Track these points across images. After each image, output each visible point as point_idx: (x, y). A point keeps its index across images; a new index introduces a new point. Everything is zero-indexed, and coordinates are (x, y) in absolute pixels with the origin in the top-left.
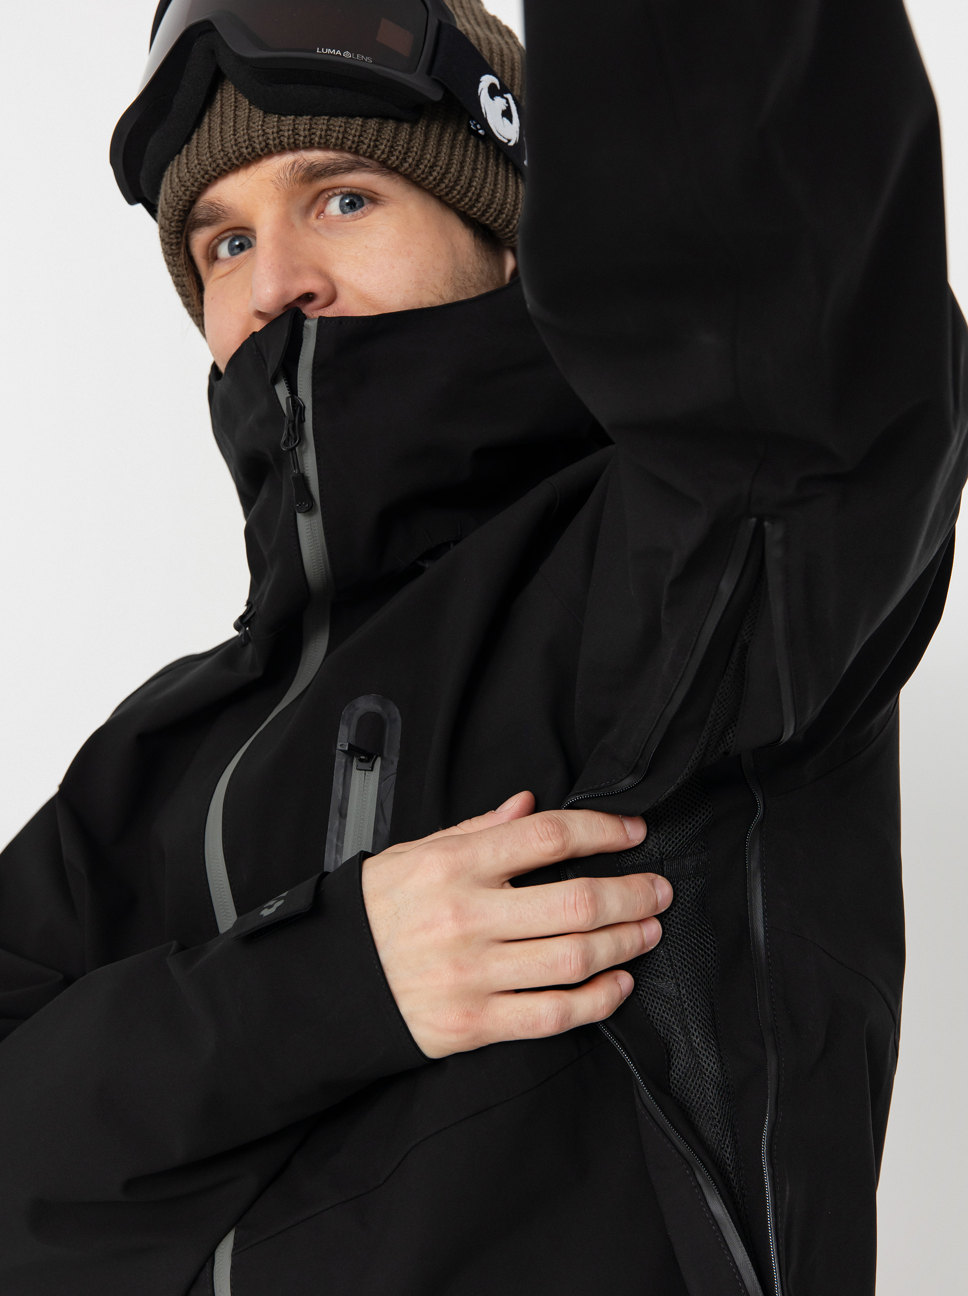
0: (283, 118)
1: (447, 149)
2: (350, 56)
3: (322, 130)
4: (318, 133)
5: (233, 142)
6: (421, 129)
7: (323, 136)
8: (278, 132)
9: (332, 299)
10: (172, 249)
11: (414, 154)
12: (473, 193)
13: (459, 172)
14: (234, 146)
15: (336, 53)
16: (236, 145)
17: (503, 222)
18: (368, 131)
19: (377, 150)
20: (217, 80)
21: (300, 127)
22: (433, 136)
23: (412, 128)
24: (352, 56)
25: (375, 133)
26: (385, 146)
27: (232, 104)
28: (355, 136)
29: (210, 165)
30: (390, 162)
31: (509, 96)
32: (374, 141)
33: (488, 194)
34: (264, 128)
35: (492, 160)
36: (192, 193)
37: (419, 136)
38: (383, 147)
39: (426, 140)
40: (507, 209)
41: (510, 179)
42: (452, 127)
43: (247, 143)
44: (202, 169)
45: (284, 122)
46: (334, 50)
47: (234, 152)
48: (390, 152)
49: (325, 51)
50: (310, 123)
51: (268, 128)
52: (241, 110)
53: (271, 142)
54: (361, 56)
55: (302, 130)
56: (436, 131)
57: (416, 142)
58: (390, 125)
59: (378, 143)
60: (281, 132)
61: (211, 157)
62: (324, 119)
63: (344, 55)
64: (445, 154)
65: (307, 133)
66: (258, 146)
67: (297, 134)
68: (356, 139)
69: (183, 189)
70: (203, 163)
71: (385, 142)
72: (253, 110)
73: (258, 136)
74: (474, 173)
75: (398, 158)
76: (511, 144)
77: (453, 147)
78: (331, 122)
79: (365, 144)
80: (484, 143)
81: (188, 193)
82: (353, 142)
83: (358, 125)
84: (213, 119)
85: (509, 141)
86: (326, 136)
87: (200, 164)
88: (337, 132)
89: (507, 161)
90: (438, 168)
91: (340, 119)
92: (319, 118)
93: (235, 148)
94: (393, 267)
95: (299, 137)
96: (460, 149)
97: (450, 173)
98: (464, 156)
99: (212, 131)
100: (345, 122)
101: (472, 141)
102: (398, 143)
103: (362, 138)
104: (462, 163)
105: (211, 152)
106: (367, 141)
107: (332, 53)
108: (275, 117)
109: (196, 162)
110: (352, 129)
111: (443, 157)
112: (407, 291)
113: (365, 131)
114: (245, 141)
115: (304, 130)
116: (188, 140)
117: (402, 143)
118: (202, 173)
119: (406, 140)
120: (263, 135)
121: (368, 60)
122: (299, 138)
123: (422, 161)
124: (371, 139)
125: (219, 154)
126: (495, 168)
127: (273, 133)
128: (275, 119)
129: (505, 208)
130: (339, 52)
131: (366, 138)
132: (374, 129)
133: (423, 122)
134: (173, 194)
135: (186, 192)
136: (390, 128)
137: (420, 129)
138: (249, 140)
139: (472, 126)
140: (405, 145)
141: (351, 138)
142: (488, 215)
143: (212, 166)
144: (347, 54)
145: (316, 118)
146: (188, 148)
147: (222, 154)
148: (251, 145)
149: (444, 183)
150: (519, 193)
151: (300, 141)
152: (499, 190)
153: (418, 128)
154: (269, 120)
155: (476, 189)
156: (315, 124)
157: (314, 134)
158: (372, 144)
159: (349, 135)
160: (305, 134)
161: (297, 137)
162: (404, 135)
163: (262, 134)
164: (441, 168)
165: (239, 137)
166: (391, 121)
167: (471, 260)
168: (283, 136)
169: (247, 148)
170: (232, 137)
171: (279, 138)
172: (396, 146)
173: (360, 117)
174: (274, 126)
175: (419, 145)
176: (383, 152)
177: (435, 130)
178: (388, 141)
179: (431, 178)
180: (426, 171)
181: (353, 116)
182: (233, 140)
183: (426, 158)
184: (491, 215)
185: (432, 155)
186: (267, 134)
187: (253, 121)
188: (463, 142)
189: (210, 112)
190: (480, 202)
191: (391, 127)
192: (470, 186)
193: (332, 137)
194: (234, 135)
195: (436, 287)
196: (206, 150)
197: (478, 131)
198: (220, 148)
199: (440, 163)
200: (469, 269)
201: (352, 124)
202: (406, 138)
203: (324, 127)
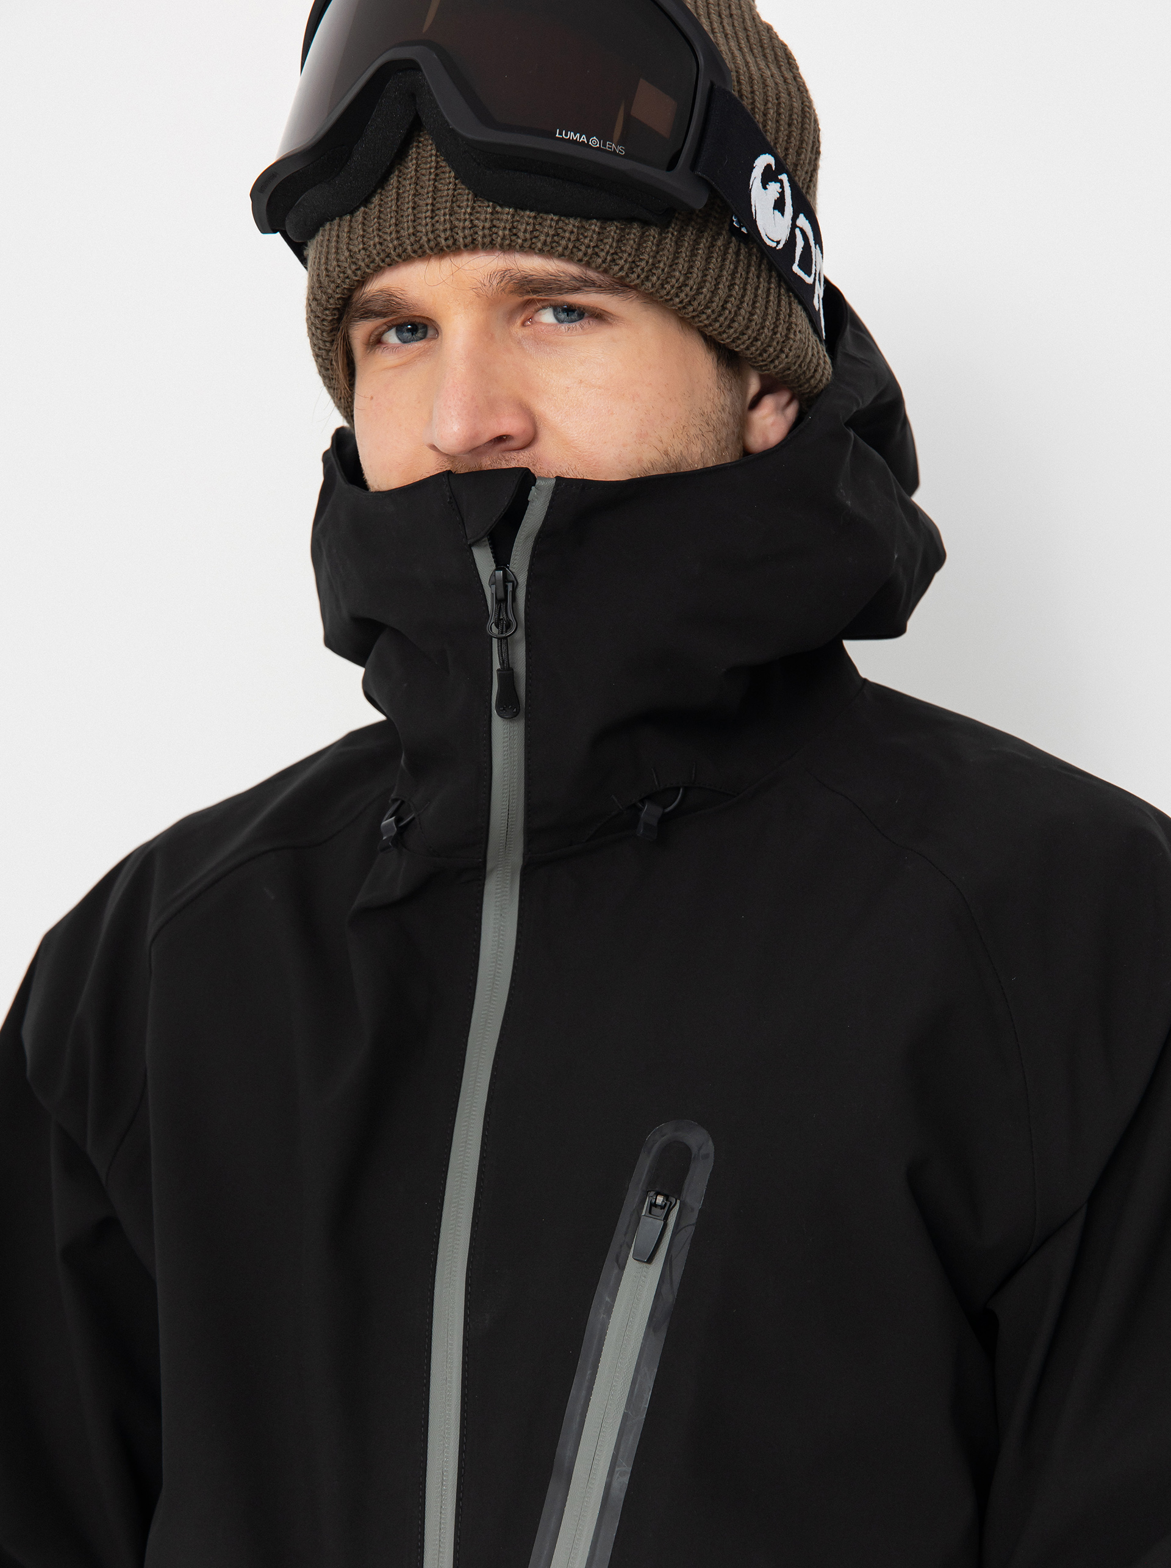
0: (498, 209)
1: (701, 262)
2: (598, 145)
3: (547, 235)
4: (542, 238)
5: (429, 228)
6: (672, 234)
7: (548, 243)
8: (490, 228)
9: (531, 441)
10: (323, 325)
11: (660, 271)
12: (726, 318)
13: (712, 292)
14: (429, 233)
15: (580, 139)
16: (433, 232)
17: (757, 350)
18: (605, 241)
19: (615, 265)
20: (414, 129)
21: (519, 227)
22: (686, 244)
23: (660, 234)
24: (600, 145)
25: (614, 245)
26: (625, 261)
27: (432, 170)
28: (588, 247)
29: (395, 249)
30: (628, 280)
31: (784, 177)
32: (612, 254)
33: (744, 319)
34: (472, 218)
35: (753, 269)
36: (364, 273)
37: (668, 246)
38: (622, 262)
39: (676, 254)
40: (763, 335)
41: (772, 291)
42: (711, 230)
43: (448, 233)
44: (383, 250)
45: (499, 215)
46: (578, 135)
47: (429, 241)
48: (631, 268)
49: (566, 135)
50: (534, 223)
51: (478, 219)
52: (443, 181)
53: (480, 239)
54: (612, 145)
55: (522, 230)
56: (690, 237)
57: (664, 255)
58: (634, 231)
59: (616, 257)
60: (494, 229)
61: (398, 238)
62: (552, 220)
63: (590, 143)
64: (698, 269)
65: (528, 236)
66: (461, 240)
67: (515, 235)
68: (590, 251)
69: (354, 267)
70: (386, 243)
71: (625, 255)
72: (459, 186)
73: (464, 228)
74: (730, 290)
75: (639, 276)
76: (780, 246)
77: (708, 260)
78: (561, 224)
79: (599, 256)
80: (746, 244)
81: (359, 272)
82: (585, 254)
83: (594, 231)
84: (404, 183)
85: (778, 243)
86: (552, 242)
87: (381, 244)
88: (566, 239)
89: (771, 267)
90: (688, 289)
91: (572, 221)
92: (545, 216)
93: (431, 236)
94: (612, 414)
95: (517, 238)
96: (716, 259)
97: (702, 293)
98: (722, 268)
99: (401, 200)
100: (578, 227)
101: (732, 245)
102: (641, 257)
103: (597, 250)
104: (718, 279)
105: (398, 232)
106: (602, 254)
107: (575, 139)
108: (489, 206)
109: (377, 240)
110: (586, 237)
111: (696, 273)
112: (624, 445)
113: (602, 240)
114: (445, 230)
115: (525, 231)
116: (366, 202)
117: (646, 257)
118: (382, 255)
119: (652, 254)
120: (470, 228)
121: (619, 151)
122: (516, 240)
123: (669, 280)
124: (608, 252)
125: (409, 239)
126: (756, 280)
127: (484, 228)
128: (488, 209)
129: (762, 333)
130: (584, 138)
131: (602, 250)
132: (613, 238)
133: (676, 224)
134: (339, 269)
135: (356, 272)
136: (632, 236)
137: (670, 235)
138: (451, 229)
139: (734, 223)
140: (650, 261)
141: (583, 248)
142: (739, 342)
143: (397, 250)
144: (594, 142)
145: (541, 215)
146: (365, 213)
147: (412, 238)
148: (453, 236)
149: (693, 305)
150: (781, 310)
151: (517, 243)
152: (758, 311)
153: (668, 232)
154: (480, 206)
155: (730, 312)
156: (540, 224)
157: (535, 237)
158: (609, 258)
159: (581, 245)
160: (525, 237)
161: (513, 238)
162: (650, 246)
163: (470, 226)
164: (691, 289)
165: (437, 222)
166: (636, 225)
167: (711, 396)
168: (496, 233)
169: (446, 239)
170: (428, 220)
171: (491, 235)
172: (639, 261)
173: (598, 219)
174: (486, 219)
175: (668, 258)
176: (621, 269)
177: (690, 235)
178: (630, 255)
179: (677, 300)
180: (672, 292)
181: (588, 218)
182: (430, 225)
183: (674, 276)
184: (743, 343)
185: (682, 272)
186: (475, 226)
187: (458, 203)
188: (722, 248)
189: (400, 171)
190: (732, 328)
191: (634, 234)
192: (724, 308)
193: (560, 245)
194: (432, 218)
195: (661, 441)
196: (392, 228)
197: (741, 229)
198: (411, 231)
199: (691, 282)
200: (708, 408)
201: (587, 230)
202: (652, 251)
203: (551, 232)
